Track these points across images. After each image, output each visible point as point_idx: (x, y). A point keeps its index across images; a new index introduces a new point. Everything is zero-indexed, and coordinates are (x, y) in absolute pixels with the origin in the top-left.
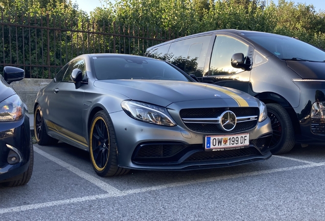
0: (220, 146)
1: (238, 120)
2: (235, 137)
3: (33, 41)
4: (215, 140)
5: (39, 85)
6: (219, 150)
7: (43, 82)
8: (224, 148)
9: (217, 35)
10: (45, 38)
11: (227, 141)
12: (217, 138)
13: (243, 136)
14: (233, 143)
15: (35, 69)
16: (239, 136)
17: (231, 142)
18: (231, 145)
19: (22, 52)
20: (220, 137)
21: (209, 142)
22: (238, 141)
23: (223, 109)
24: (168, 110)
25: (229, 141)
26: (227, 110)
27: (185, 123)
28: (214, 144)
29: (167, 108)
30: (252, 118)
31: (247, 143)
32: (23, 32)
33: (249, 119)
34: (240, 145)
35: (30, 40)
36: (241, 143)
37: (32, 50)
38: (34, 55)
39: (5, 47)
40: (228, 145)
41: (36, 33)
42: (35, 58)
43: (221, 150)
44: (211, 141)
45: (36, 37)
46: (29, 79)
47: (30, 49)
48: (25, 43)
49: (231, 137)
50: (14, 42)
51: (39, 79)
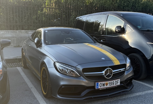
0: (104, 87)
1: (114, 72)
2: (112, 81)
3: (25, 13)
4: (101, 84)
5: (28, 33)
6: (103, 89)
7: (29, 32)
8: (106, 88)
9: (109, 15)
10: (30, 11)
11: (107, 84)
12: (102, 83)
13: (117, 80)
14: (111, 85)
15: (26, 26)
16: (114, 81)
17: (110, 84)
18: (110, 86)
19: (20, 18)
20: (104, 83)
21: (98, 85)
22: (114, 83)
23: (106, 67)
24: (77, 68)
25: (108, 84)
26: (108, 68)
27: (85, 76)
28: (101, 86)
29: (76, 68)
30: (122, 70)
31: (119, 84)
32: (20, 9)
33: (120, 70)
34: (115, 85)
35: (23, 12)
36: (115, 84)
37: (24, 17)
38: (26, 19)
39: (12, 16)
40: (108, 86)
41: (26, 9)
42: (26, 21)
43: (105, 89)
44: (99, 84)
45: (26, 11)
46: (23, 31)
47: (23, 17)
48: (21, 14)
49: (110, 82)
50: (16, 13)
51: (28, 31)
